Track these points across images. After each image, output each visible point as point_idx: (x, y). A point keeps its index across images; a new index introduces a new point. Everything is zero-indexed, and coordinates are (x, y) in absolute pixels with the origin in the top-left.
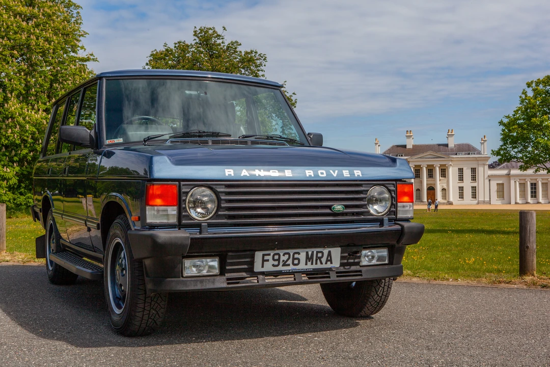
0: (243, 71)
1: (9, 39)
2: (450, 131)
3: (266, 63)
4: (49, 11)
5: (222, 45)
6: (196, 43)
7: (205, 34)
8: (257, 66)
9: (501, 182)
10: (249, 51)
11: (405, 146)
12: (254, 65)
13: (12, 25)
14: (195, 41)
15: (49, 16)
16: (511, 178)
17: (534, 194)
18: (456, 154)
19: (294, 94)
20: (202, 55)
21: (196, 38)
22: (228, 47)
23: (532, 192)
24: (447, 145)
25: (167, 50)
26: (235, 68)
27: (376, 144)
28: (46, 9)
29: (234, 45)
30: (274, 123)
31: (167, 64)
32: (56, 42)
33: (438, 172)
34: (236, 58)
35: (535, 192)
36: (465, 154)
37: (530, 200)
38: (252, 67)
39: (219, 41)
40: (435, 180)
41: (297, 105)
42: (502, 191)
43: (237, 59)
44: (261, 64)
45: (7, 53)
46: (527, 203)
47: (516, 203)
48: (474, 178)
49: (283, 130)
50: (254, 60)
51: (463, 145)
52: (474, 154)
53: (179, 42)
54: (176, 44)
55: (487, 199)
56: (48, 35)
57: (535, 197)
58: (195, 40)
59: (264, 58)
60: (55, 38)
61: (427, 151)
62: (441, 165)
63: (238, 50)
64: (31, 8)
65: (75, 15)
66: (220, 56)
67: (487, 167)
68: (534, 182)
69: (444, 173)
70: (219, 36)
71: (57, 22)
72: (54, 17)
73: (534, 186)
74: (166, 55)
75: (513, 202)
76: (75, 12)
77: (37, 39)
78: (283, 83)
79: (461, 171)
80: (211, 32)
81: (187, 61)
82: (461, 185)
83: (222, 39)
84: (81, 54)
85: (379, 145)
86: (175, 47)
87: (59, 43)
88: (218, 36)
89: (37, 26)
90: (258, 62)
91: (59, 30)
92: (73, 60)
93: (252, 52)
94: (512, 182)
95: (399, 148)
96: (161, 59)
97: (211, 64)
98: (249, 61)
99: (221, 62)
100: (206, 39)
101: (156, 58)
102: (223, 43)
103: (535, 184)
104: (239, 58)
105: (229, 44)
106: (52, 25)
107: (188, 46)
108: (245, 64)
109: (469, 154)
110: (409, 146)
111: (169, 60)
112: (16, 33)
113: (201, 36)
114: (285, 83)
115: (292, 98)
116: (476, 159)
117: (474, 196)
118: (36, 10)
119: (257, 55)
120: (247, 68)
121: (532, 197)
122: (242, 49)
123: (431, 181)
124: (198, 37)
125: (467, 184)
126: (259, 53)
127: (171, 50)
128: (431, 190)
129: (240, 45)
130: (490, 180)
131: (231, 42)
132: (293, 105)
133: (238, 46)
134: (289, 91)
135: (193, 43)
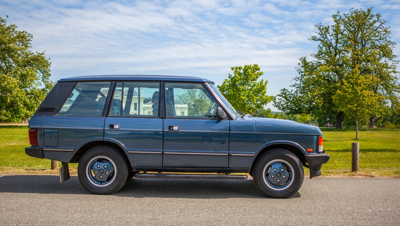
0: (18, 43)
3: (33, 40)
5: (5, 26)
8: (27, 41)
9: (149, 111)
10: (22, 31)
18: (126, 95)
22: (9, 28)
26: (14, 41)
30: (38, 75)
34: (14, 35)
38: (24, 41)
39: (3, 24)
41: (51, 65)
48: (136, 109)
50: (25, 37)
59: (31, 36)
67: (142, 103)
70: (4, 20)
78: (43, 52)
83: (5, 22)
98: (22, 37)
104: (16, 35)
105: (10, 26)
108: (20, 39)
114: (44, 52)
115: (48, 61)
119: (27, 34)
120: (20, 41)
122: (17, 30)
129: (17, 27)
130: (144, 110)
131: (11, 25)
132: (49, 65)
133: (15, 28)
134: (46, 56)
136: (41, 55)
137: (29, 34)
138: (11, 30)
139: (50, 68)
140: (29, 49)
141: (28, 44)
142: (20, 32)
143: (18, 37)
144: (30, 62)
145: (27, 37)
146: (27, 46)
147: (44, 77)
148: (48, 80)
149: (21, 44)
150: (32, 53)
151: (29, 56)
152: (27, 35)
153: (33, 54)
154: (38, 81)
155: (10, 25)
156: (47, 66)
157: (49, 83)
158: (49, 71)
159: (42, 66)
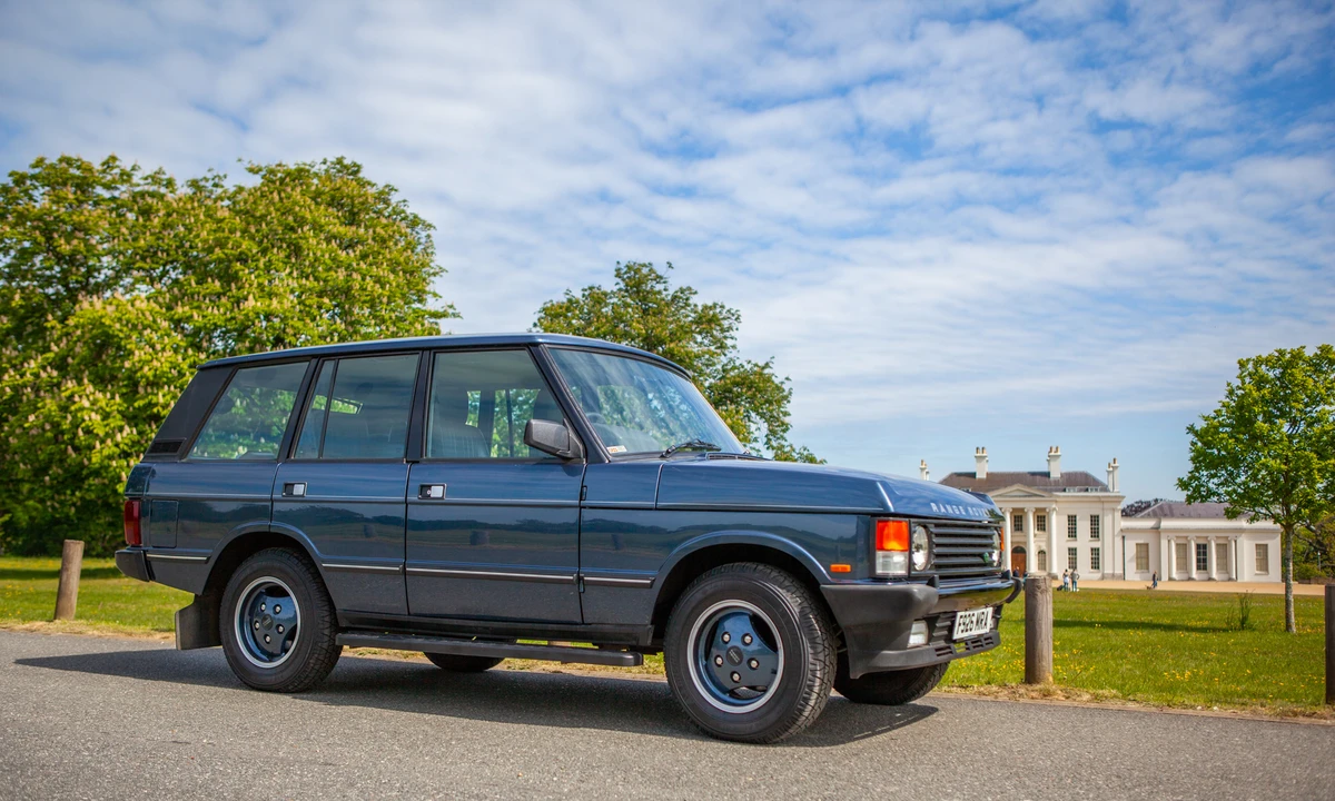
0: (699, 338)
1: (316, 279)
2: (1054, 450)
3: (740, 326)
4: (382, 232)
5: (664, 293)
6: (620, 290)
7: (636, 273)
8: (723, 330)
9: (1142, 542)
10: (710, 304)
11: (973, 475)
12: (718, 328)
13: (323, 256)
14: (618, 287)
15: (384, 241)
16: (1162, 534)
17: (1203, 564)
18: (1064, 490)
19: (787, 379)
20: (630, 310)
21: (619, 280)
22: (675, 298)
23: (1198, 561)
24: (1047, 475)
25: (570, 301)
26: (686, 333)
27: (922, 469)
28: (378, 230)
29: (685, 293)
30: (753, 427)
31: (570, 324)
32: (394, 284)
33: (1031, 521)
34: (687, 316)
35: (1205, 560)
36: (1080, 491)
37: (1194, 574)
38: (715, 332)
39: (659, 287)
40: (1027, 536)
41: (792, 399)
42: (1144, 556)
43: (690, 319)
44: (730, 328)
45: (314, 301)
46: (1190, 579)
47: (1170, 579)
48: (1095, 533)
49: (768, 442)
50: (718, 320)
51: (1076, 474)
52: (1096, 490)
53: (591, 288)
54: (584, 290)
55: (1119, 571)
56: (381, 273)
57: (1205, 568)
58: (617, 284)
59: (736, 316)
60: (392, 277)
61: (1012, 484)
62: (1037, 510)
63: (691, 302)
64: (354, 228)
65: (423, 240)
66: (661, 313)
67: (1118, 514)
68: (1202, 542)
69: (1042, 522)
70: (661, 277)
71: (395, 251)
72: (391, 243)
73: (1202, 550)
74: (568, 310)
75: (1165, 577)
76: (423, 234)
77: (363, 279)
78: (768, 360)
79: (1072, 520)
80: (645, 271)
81: (604, 320)
82: (1072, 545)
83: (665, 282)
84: (432, 305)
85: (927, 473)
86: (584, 295)
87: (398, 286)
88: (659, 278)
89: (364, 257)
90: (726, 324)
91: (399, 264)
92: (419, 316)
93: (715, 305)
94: (1164, 543)
95: (962, 478)
96: (557, 316)
97: (645, 325)
98: (710, 321)
99: (662, 322)
100: (637, 282)
101: (550, 315)
102: (665, 290)
103: (1205, 546)
104: (693, 315)
105: (676, 292)
106: (388, 256)
107: (605, 294)
108: (704, 326)
109: (1087, 490)
110: (981, 475)
111: (573, 318)
112: (330, 269)
113: (629, 278)
114: (772, 360)
115: (784, 386)
116: (1100, 500)
117: (1096, 564)
118: (362, 231)
119: (725, 311)
120: (706, 333)
121: (1198, 568)
122: (699, 301)
123: (1019, 537)
124: (623, 280)
125: (1084, 543)
126: (727, 308)
127: (577, 302)
128: (1020, 552)
129: (696, 293)
130: (1123, 537)
131: (680, 288)
132: (785, 398)
133: (693, 296)
134: (778, 373)
135: (615, 289)
137: (729, 311)
138: (681, 303)
139: (788, 407)
140: (731, 354)
141: (727, 341)
142: (704, 307)
143: (698, 321)
144: (731, 391)
145: (724, 319)
146: (722, 347)
147: (773, 432)
148: (783, 443)
149: (707, 340)
150: (737, 364)
151: (732, 374)
152: (724, 313)
153: (743, 367)
154: (754, 445)
155: (677, 289)
156: (779, 402)
157: (787, 449)
158: (786, 414)
159: (762, 401)
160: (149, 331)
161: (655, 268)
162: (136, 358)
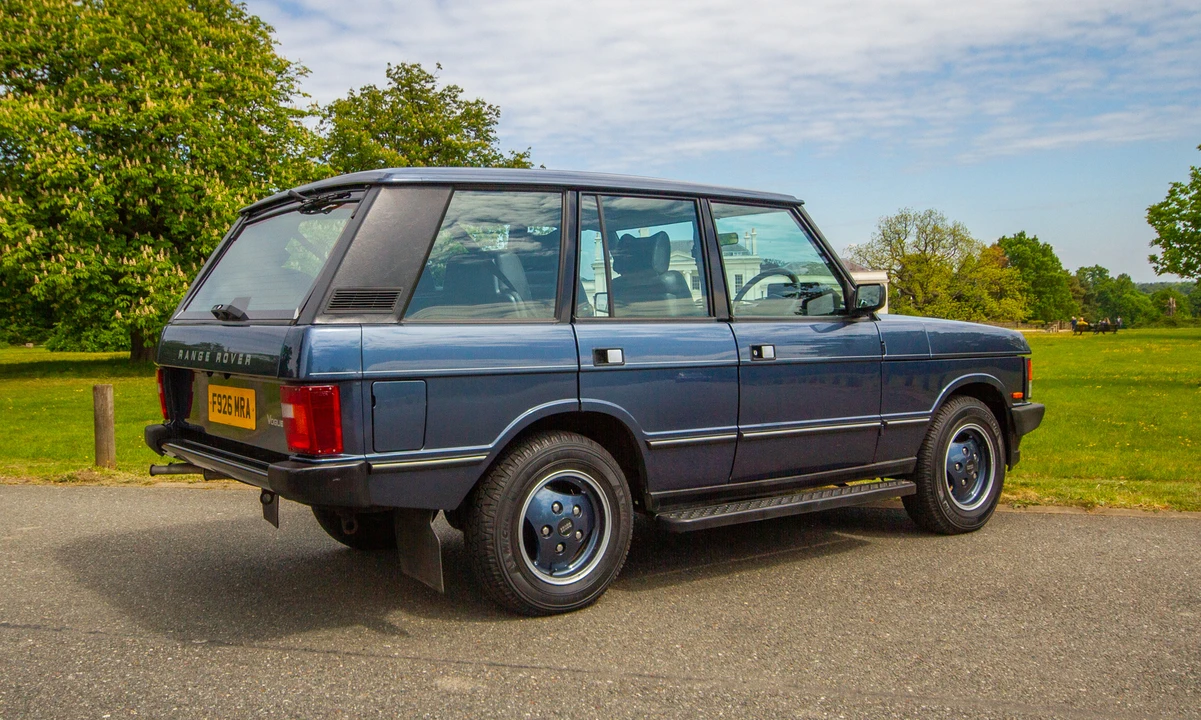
0: (465, 132)
3: (499, 120)
5: (432, 91)
6: (394, 89)
7: (406, 74)
8: (484, 125)
10: (473, 101)
12: (483, 122)
14: (390, 87)
19: (543, 168)
20: (407, 107)
21: (391, 80)
22: (443, 96)
25: (352, 99)
26: (458, 127)
29: (452, 91)
34: (454, 112)
38: (479, 126)
39: (429, 86)
43: (458, 114)
44: (492, 123)
50: (482, 115)
53: (368, 88)
54: (362, 89)
58: (389, 83)
59: (496, 112)
63: (457, 99)
66: (432, 109)
70: (431, 77)
74: (351, 107)
78: (526, 151)
80: (415, 71)
81: (385, 116)
83: (433, 82)
86: (363, 94)
90: (488, 118)
93: (477, 102)
96: (346, 114)
97: (422, 121)
98: (475, 116)
100: (409, 81)
102: (434, 88)
104: (459, 111)
105: (444, 90)
107: (382, 93)
108: (471, 121)
113: (400, 78)
114: (530, 152)
119: (486, 107)
120: (471, 126)
122: (464, 98)
124: (394, 80)
126: (488, 104)
129: (462, 91)
131: (448, 87)
133: (459, 94)
135: (388, 88)
136: (522, 157)
137: (490, 107)
138: (448, 100)
140: (494, 145)
141: (490, 134)
142: (467, 104)
143: (463, 117)
145: (486, 114)
146: (486, 139)
149: (473, 134)
152: (485, 109)
153: (503, 156)
155: (445, 87)
160: (47, 133)
161: (422, 68)
162: (38, 161)
